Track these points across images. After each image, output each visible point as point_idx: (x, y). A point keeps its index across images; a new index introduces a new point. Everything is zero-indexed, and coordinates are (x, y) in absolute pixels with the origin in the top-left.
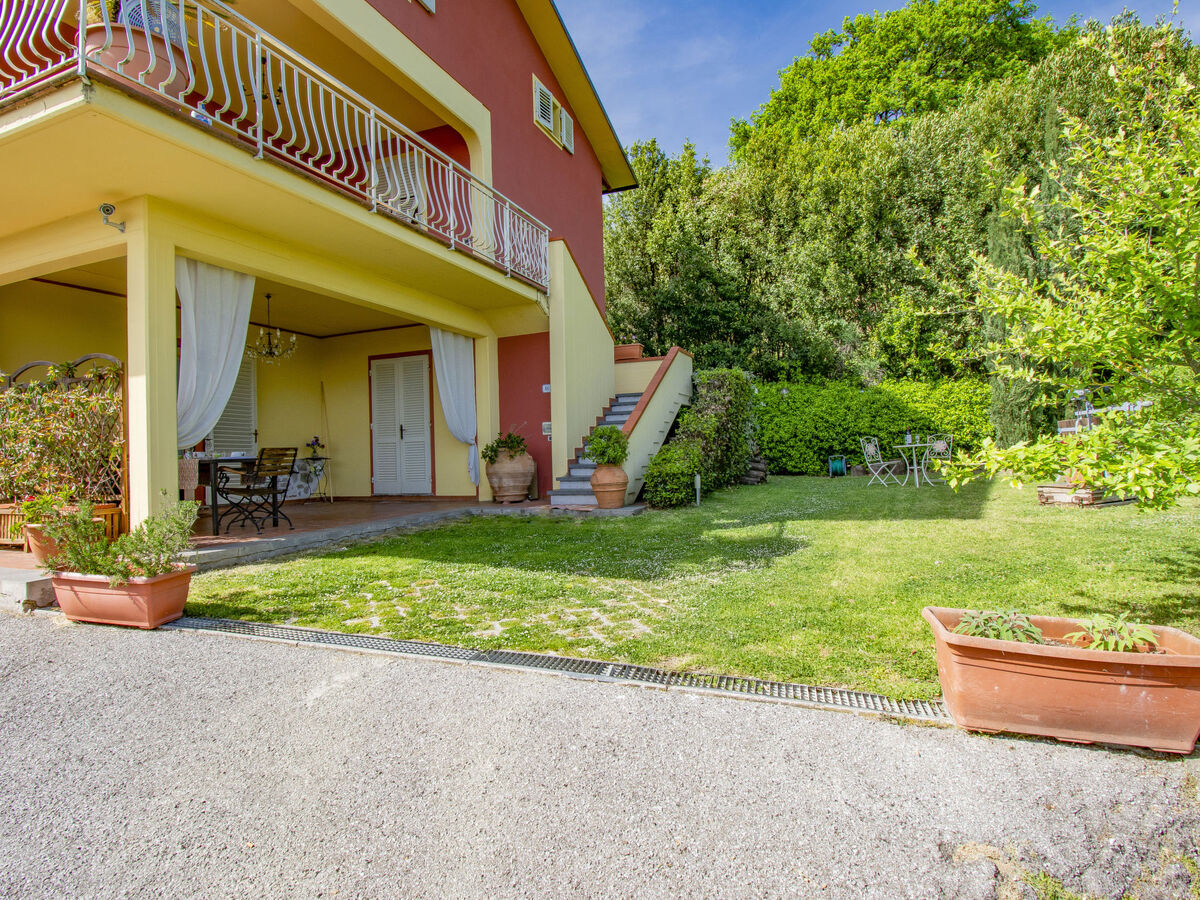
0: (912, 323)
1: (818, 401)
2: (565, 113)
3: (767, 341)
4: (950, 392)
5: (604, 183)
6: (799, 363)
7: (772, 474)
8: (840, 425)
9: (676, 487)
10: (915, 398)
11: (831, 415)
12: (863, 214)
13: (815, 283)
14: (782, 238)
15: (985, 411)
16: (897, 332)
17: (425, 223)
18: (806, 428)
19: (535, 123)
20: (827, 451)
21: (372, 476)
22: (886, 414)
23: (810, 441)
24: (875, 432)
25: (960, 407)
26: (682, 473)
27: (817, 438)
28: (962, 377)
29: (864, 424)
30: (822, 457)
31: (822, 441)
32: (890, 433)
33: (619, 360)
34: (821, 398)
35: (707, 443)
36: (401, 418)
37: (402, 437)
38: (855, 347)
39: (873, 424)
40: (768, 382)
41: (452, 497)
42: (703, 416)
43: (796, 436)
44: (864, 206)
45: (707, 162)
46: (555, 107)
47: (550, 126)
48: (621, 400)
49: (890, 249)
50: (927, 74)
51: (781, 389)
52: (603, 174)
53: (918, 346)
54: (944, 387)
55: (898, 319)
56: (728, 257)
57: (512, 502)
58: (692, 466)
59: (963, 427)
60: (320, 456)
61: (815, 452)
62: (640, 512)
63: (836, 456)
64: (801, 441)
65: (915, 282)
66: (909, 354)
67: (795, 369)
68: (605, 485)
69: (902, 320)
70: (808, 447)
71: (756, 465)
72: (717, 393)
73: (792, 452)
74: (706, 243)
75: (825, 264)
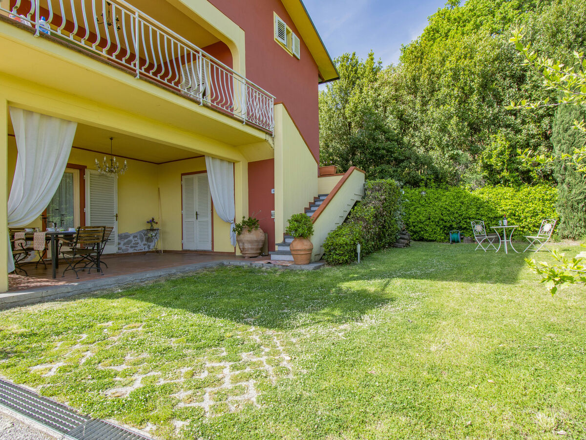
0: (505, 151)
1: (444, 198)
2: (294, 35)
3: (414, 164)
4: (529, 193)
5: (320, 76)
6: (433, 177)
7: (415, 240)
8: (457, 213)
9: (342, 252)
10: (505, 197)
11: (451, 207)
12: (475, 86)
13: (443, 130)
14: (425, 104)
15: (553, 204)
16: (494, 156)
17: (210, 102)
18: (436, 214)
19: (275, 40)
20: (449, 228)
21: (182, 240)
22: (487, 206)
23: (438, 222)
24: (479, 217)
25: (536, 202)
26: (346, 244)
27: (443, 220)
28: (537, 183)
29: (472, 212)
30: (445, 231)
31: (445, 222)
32: (489, 217)
33: (321, 175)
34: (445, 196)
35: (367, 224)
36: (196, 208)
37: (197, 219)
38: (467, 167)
39: (478, 212)
40: (414, 187)
41: (222, 252)
42: (366, 208)
43: (429, 219)
44: (476, 81)
45: (380, 63)
46: (288, 32)
47: (284, 42)
48: (321, 198)
49: (492, 106)
50: (518, 9)
51: (421, 192)
52: (319, 71)
53: (508, 165)
54: (525, 190)
55: (495, 149)
56: (391, 116)
57: (250, 257)
58: (355, 239)
59: (538, 215)
60: (155, 228)
61: (441, 229)
62: (319, 267)
63: (455, 231)
64: (433, 222)
65: (507, 126)
66: (502, 170)
67: (430, 180)
68: (299, 250)
69: (498, 149)
70: (437, 226)
71: (403, 236)
72: (377, 194)
73: (427, 228)
74: (379, 109)
75: (450, 118)
